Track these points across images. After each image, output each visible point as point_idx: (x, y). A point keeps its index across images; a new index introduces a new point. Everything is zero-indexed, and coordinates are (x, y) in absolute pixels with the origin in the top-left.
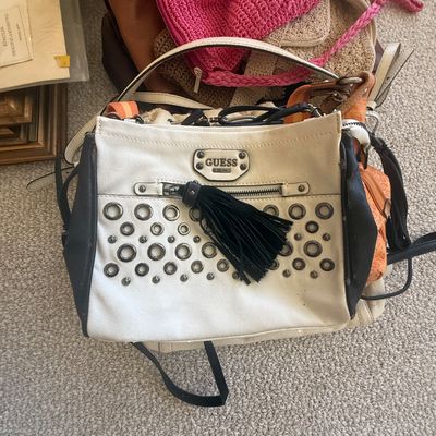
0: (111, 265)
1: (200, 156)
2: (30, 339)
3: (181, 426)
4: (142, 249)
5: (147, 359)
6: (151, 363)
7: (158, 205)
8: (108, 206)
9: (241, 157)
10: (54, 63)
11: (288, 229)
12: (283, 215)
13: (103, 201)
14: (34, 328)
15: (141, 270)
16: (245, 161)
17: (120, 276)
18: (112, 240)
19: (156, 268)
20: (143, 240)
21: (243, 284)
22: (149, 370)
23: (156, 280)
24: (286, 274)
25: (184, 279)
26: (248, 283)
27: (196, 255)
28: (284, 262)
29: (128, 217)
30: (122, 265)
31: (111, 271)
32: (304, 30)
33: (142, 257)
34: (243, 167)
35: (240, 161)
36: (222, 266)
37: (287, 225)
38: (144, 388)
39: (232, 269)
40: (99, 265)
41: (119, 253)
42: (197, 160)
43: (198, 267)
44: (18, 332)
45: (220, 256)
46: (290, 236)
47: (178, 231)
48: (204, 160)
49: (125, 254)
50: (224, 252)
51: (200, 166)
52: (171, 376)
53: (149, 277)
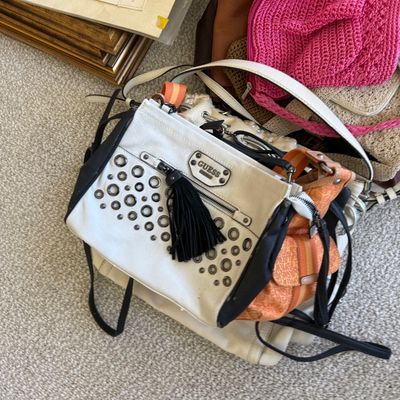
0: (100, 191)
1: (198, 156)
2: (29, 206)
3: (82, 332)
4: (123, 193)
5: (88, 272)
6: (89, 277)
7: (150, 172)
8: (119, 156)
9: (225, 173)
10: (155, 21)
11: (222, 242)
12: (224, 231)
13: (119, 151)
14: (35, 200)
15: (115, 205)
16: (226, 178)
17: (101, 201)
18: (110, 177)
19: (125, 210)
20: (127, 188)
21: (170, 256)
22: (85, 281)
23: (120, 217)
24: (202, 270)
25: (137, 228)
26: (174, 258)
27: (154, 219)
28: (205, 262)
29: (127, 169)
30: (106, 195)
31: (99, 194)
32: (356, 98)
33: (120, 198)
34: (221, 181)
35: (222, 176)
36: (165, 237)
37: (222, 239)
38: (75, 290)
39: (169, 243)
40: (95, 187)
41: (109, 187)
42: (194, 157)
43: (149, 227)
44: (25, 196)
45: (167, 230)
46: (219, 248)
47: (152, 196)
48: (198, 160)
49: (113, 190)
50: (172, 229)
51: (193, 163)
52: (96, 295)
53: (118, 212)
